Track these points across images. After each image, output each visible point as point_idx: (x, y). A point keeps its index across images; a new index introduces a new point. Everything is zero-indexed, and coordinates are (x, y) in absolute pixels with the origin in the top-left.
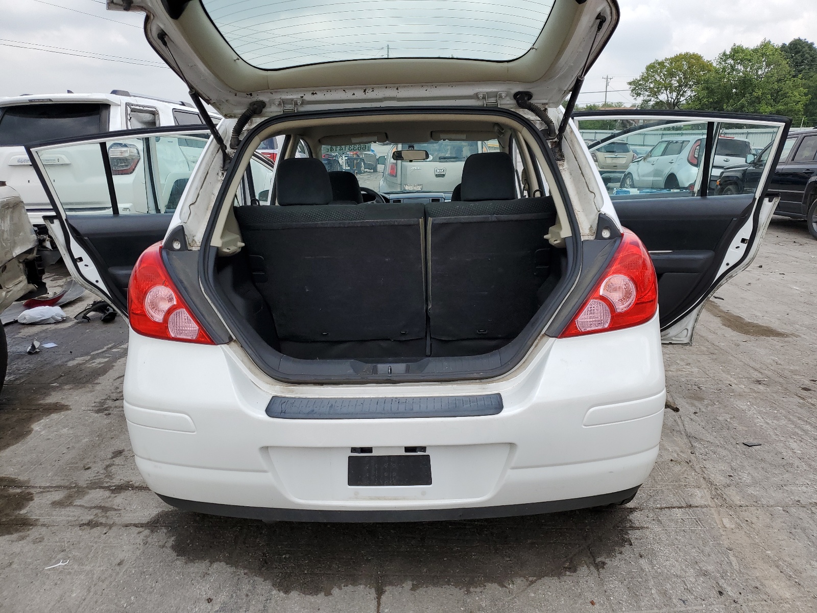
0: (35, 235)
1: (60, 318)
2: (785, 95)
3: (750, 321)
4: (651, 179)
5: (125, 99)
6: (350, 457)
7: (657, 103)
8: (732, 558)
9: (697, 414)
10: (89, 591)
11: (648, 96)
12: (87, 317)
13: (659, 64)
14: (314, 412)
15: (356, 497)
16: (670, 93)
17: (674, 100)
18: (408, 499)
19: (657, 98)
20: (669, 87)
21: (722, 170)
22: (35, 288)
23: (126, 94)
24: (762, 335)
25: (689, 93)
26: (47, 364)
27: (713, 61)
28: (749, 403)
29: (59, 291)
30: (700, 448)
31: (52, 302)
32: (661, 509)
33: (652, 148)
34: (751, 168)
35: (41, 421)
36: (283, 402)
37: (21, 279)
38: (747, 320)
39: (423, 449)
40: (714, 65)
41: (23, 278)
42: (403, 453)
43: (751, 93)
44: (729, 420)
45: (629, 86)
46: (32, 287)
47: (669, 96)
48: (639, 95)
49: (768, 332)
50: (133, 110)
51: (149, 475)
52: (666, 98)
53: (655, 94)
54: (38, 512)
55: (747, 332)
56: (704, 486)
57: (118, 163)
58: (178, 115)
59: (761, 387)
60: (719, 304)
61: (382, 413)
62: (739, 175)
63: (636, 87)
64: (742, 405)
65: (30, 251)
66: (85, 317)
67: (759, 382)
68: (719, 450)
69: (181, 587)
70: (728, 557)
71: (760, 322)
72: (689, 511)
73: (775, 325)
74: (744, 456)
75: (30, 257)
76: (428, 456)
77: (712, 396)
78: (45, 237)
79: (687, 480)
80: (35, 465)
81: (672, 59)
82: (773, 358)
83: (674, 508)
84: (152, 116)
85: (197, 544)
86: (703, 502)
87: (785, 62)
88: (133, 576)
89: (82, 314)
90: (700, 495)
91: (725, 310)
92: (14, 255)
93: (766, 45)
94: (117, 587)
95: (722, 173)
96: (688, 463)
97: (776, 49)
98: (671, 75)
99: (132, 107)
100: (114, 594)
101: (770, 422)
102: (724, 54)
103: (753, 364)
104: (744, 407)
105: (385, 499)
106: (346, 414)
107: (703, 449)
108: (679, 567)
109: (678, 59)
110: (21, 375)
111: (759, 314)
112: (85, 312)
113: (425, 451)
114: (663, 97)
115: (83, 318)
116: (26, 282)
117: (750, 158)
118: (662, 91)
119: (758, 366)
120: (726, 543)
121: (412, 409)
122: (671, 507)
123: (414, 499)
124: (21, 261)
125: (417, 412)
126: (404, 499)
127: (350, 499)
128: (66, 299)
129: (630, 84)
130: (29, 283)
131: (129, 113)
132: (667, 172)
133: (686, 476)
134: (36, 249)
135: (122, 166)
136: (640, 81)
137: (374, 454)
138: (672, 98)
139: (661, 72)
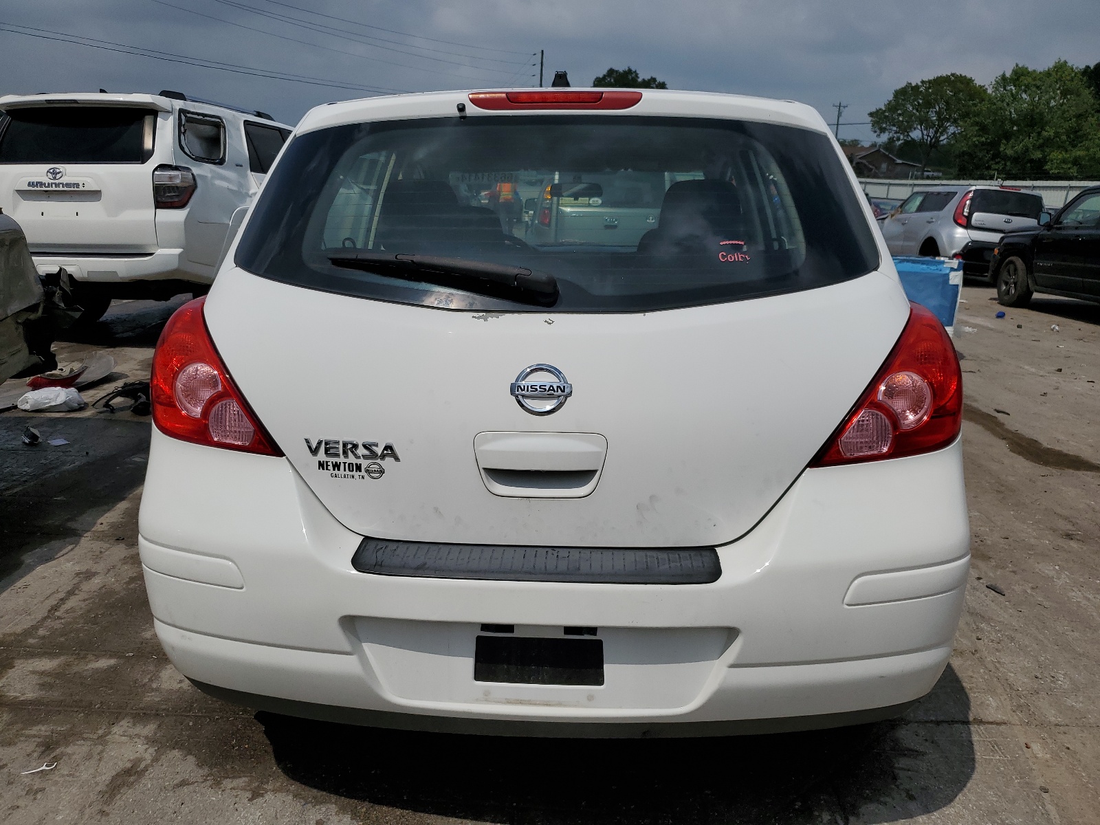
0: (40, 286)
1: (76, 405)
2: (1085, 137)
3: (1049, 447)
4: (901, 243)
5: (178, 104)
6: (479, 639)
7: (906, 143)
8: (1049, 807)
9: (981, 581)
10: (82, 812)
11: (896, 132)
12: (110, 405)
13: (913, 88)
14: (427, 566)
15: (487, 698)
16: (926, 129)
17: (931, 139)
18: (565, 706)
19: (908, 135)
20: (925, 122)
21: (1002, 235)
22: (40, 362)
23: (180, 96)
24: (1069, 467)
25: (952, 130)
26: (52, 468)
27: (987, 87)
28: (1057, 567)
29: (76, 366)
30: (989, 632)
31: (66, 382)
32: (938, 723)
33: (902, 202)
34: (1045, 232)
35: (37, 550)
36: (378, 547)
37: (19, 347)
38: (1045, 444)
39: (592, 630)
40: (989, 91)
41: (23, 346)
42: (561, 635)
43: (1039, 133)
44: (1029, 591)
45: (870, 119)
46: (35, 359)
47: (925, 132)
48: (883, 130)
49: (1076, 463)
50: (189, 120)
51: (173, 648)
52: (920, 136)
53: (905, 129)
54: (18, 686)
55: (1046, 463)
56: (999, 691)
57: (165, 193)
58: (251, 128)
59: (1073, 544)
60: (1002, 421)
61: (530, 573)
62: (1027, 241)
63: (879, 119)
64: (1049, 569)
65: (33, 309)
66: (107, 405)
67: (1069, 536)
68: (1018, 636)
69: (219, 813)
70: (1044, 806)
71: (1064, 449)
72: (979, 728)
73: (1087, 454)
74: (1056, 647)
75: (32, 317)
76: (600, 643)
77: (1002, 554)
78: (55, 289)
79: (974, 680)
80: (21, 615)
81: (930, 82)
82: (1088, 502)
83: (957, 722)
84: (215, 129)
85: (247, 746)
86: (999, 717)
87: (1087, 91)
88: (148, 792)
89: (104, 401)
90: (994, 704)
91: (1013, 429)
92: (9, 313)
93: (1061, 67)
94: (124, 809)
95: (1002, 239)
96: (974, 654)
97: (1076, 74)
98: (929, 104)
99: (188, 115)
100: (119, 820)
101: (1091, 597)
102: (1004, 77)
103: (1059, 510)
104: (1051, 574)
105: (530, 703)
106: (476, 572)
107: (994, 634)
108: (970, 818)
109: (939, 82)
110: (15, 483)
111: (1062, 437)
112: (108, 398)
113: (595, 634)
114: (916, 134)
115: (104, 406)
116: (26, 351)
117: (1045, 219)
118: (915, 126)
119: (1065, 513)
120: (1040, 782)
121: (579, 569)
122: (952, 721)
123: (575, 706)
124: (19, 321)
125: (587, 574)
126: (560, 704)
127: (477, 701)
128: (85, 378)
129: (871, 114)
130: (31, 353)
131: (183, 123)
132: (923, 236)
133: (972, 674)
134: (42, 305)
135: (171, 197)
136: (885, 111)
137: (516, 634)
138: (928, 136)
139: (914, 100)
